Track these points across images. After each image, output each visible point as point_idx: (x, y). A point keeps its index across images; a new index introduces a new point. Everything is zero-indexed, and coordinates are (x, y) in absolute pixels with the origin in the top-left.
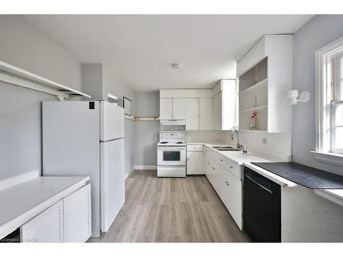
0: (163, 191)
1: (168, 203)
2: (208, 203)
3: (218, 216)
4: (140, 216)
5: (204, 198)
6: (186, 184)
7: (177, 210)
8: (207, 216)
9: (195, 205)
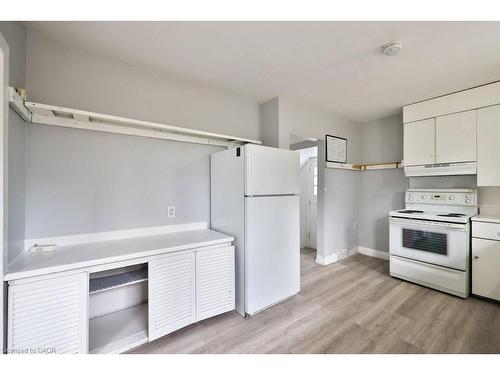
0: (382, 303)
1: (371, 328)
4: (307, 321)
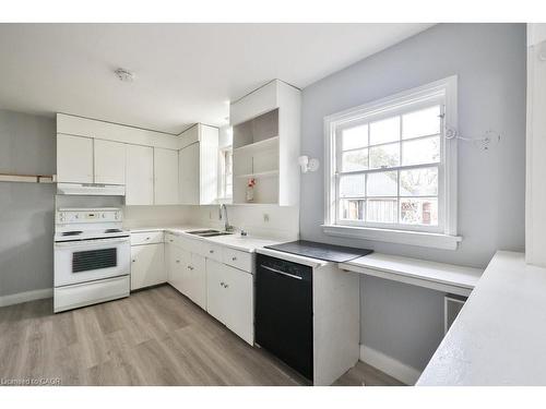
1: (107, 359)
2: (188, 327)
3: (213, 340)
5: (180, 322)
6: (134, 308)
7: (133, 362)
8: (195, 348)
9: (167, 338)
